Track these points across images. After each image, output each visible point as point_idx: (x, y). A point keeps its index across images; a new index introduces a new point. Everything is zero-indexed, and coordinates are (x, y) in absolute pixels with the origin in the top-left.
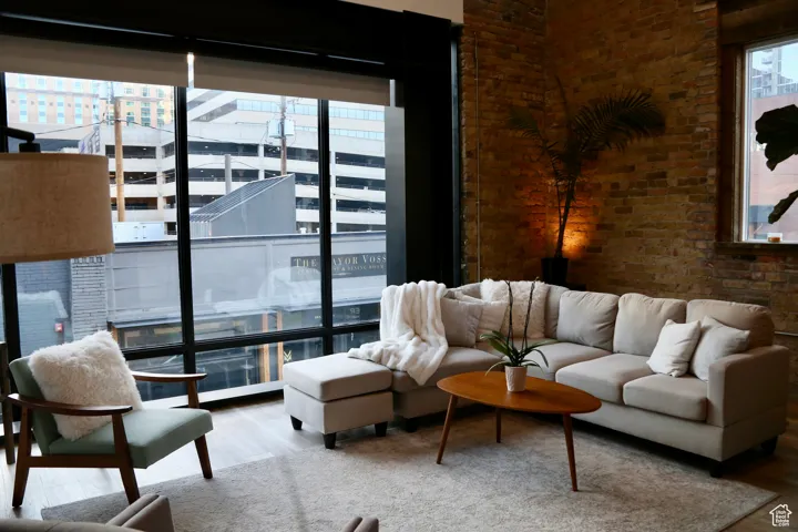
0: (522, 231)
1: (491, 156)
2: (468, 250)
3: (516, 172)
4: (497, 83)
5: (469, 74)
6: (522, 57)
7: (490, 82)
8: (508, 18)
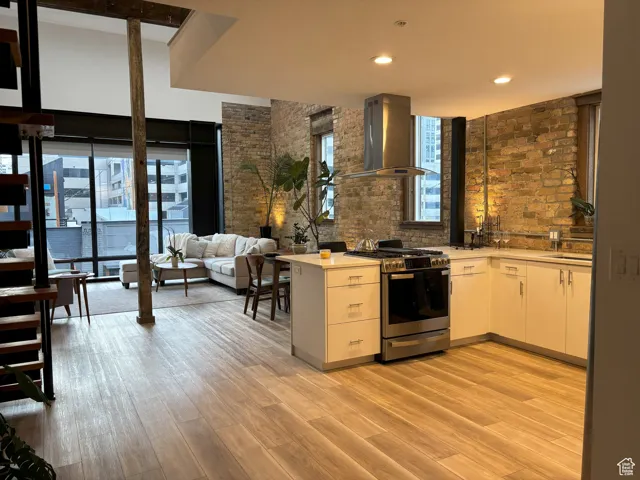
0: (258, 215)
1: (239, 181)
2: (227, 223)
3: (254, 188)
4: (242, 149)
5: (226, 145)
6: (256, 136)
7: (238, 149)
8: (248, 119)
